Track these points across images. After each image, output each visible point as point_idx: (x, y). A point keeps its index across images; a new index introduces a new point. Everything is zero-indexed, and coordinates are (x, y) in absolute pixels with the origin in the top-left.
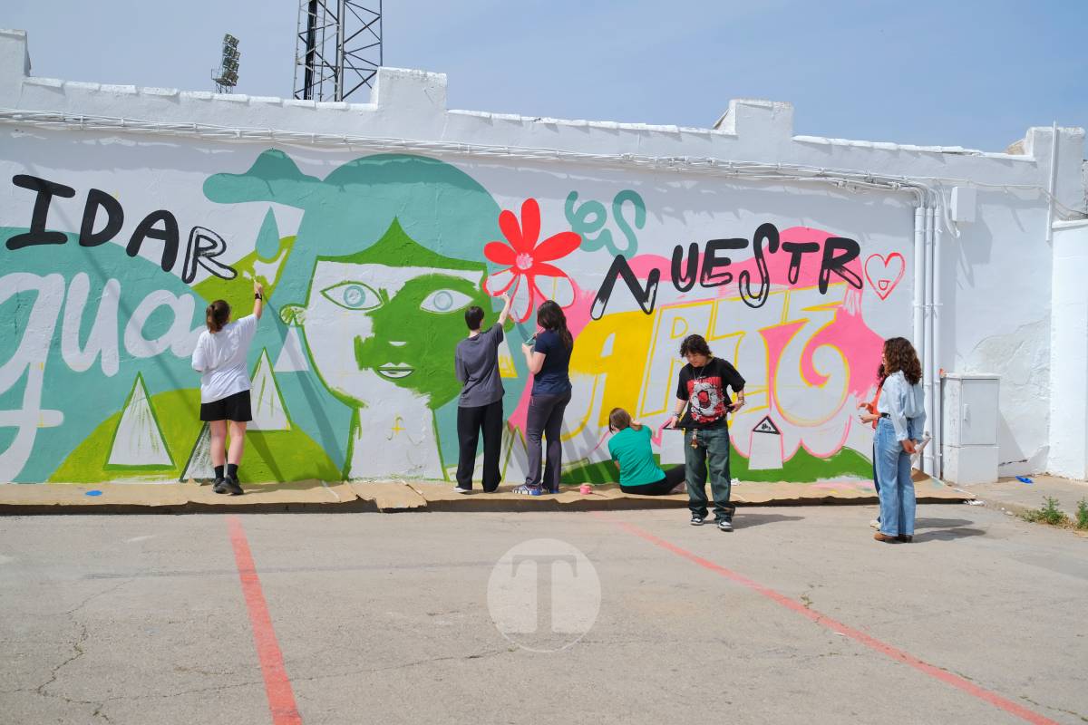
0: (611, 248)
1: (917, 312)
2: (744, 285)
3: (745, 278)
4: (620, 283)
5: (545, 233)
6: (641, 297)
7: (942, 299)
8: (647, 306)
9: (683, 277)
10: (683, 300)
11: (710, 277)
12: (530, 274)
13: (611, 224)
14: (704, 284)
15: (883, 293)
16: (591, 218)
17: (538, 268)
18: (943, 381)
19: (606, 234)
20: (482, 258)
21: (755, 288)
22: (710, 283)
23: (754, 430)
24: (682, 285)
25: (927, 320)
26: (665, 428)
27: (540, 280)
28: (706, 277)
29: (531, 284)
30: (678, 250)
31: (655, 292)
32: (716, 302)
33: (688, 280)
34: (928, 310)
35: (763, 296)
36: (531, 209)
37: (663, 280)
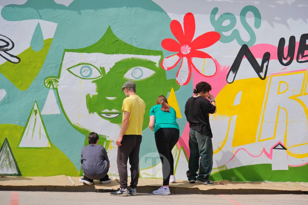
0: (239, 40)
4: (245, 61)
5: (198, 33)
6: (258, 69)
8: (262, 74)
9: (285, 57)
10: (285, 70)
11: (303, 56)
12: (189, 57)
13: (239, 26)
14: (299, 61)
16: (226, 23)
17: (195, 53)
19: (236, 32)
20: (160, 48)
22: (303, 60)
24: (285, 62)
26: (274, 148)
27: (195, 61)
28: (300, 56)
29: (190, 63)
30: (282, 41)
31: (267, 66)
32: (307, 71)
33: (289, 59)
36: (189, 18)
37: (272, 59)
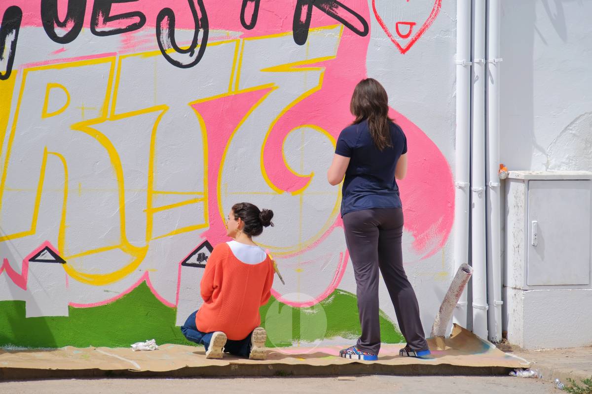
1: (460, 74)
2: (165, 32)
3: (165, 21)
7: (501, 52)
9: (61, 20)
10: (62, 55)
11: (107, 19)
14: (98, 30)
15: (404, 43)
18: (504, 183)
21: (184, 36)
22: (107, 29)
23: (184, 263)
24: (60, 32)
25: (478, 87)
26: (33, 259)
28: (101, 19)
31: (14, 44)
32: (117, 57)
33: (70, 25)
34: (478, 70)
35: (198, 49)
37: (27, 24)
